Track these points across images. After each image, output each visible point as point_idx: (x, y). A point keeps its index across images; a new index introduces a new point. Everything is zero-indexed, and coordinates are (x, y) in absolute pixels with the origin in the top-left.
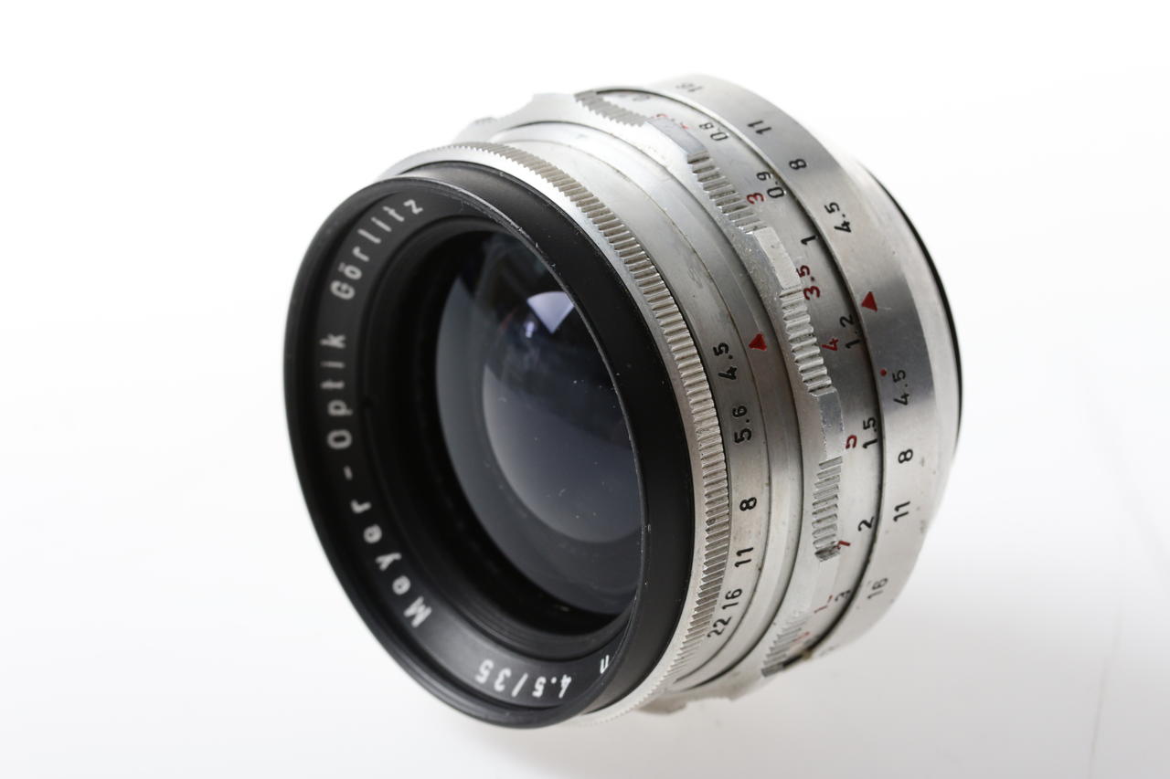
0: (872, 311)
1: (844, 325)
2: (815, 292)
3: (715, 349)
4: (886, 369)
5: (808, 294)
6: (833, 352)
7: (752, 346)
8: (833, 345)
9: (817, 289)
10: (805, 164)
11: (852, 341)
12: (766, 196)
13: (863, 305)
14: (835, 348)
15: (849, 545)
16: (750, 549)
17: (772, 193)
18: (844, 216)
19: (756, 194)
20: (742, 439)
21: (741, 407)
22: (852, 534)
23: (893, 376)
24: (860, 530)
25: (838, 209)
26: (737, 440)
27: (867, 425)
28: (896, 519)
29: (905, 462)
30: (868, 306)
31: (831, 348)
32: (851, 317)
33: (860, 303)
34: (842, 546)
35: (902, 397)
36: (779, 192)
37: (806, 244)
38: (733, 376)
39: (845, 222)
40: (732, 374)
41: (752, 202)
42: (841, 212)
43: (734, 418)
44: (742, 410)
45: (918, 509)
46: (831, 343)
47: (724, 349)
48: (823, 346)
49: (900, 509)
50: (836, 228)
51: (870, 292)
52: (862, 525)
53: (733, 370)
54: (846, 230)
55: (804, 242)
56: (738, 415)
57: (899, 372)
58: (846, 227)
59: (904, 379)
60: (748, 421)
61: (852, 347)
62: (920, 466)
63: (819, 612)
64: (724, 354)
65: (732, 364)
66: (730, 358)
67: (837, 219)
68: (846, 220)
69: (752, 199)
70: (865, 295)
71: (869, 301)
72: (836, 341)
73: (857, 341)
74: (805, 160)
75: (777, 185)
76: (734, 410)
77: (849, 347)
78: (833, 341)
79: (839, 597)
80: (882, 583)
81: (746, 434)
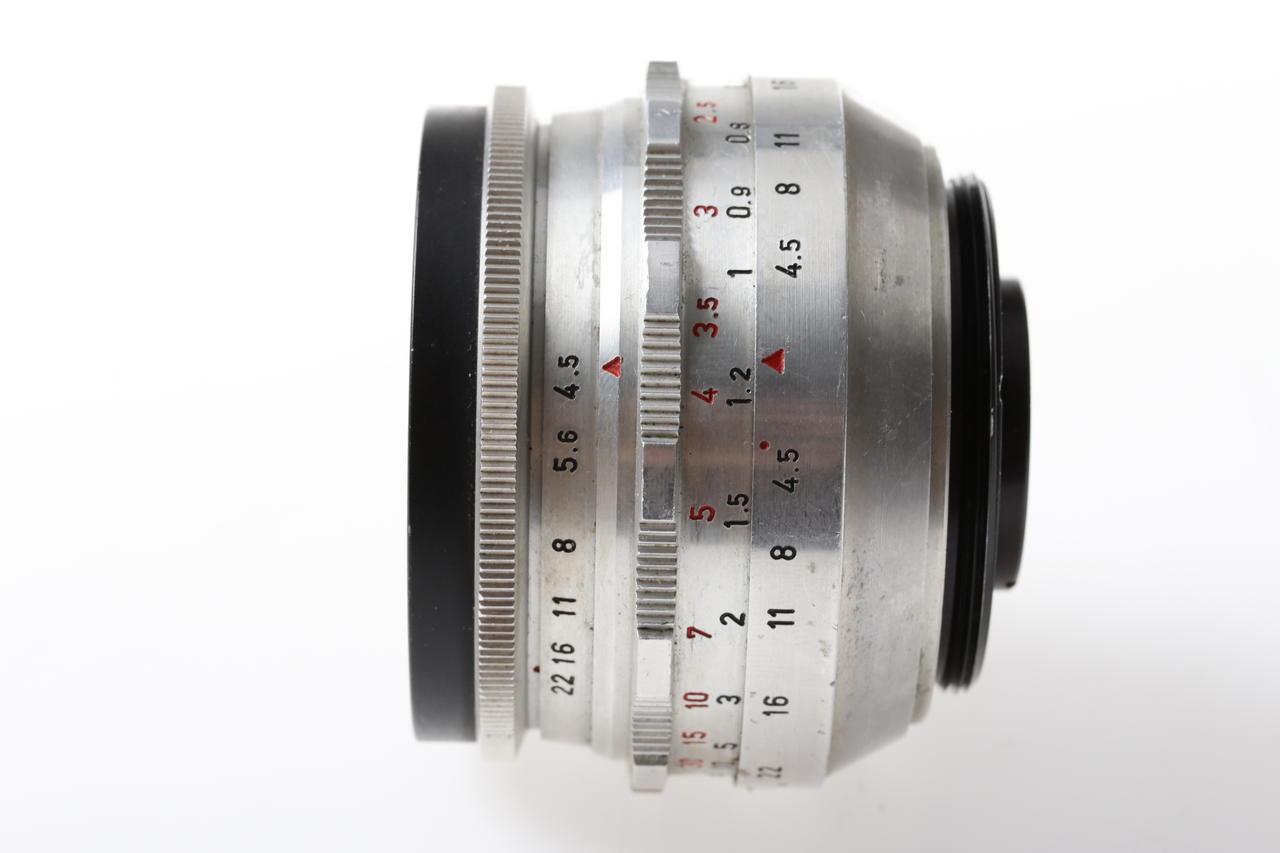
0: (777, 372)
1: (734, 378)
2: (711, 330)
3: (560, 359)
4: (768, 449)
5: (700, 330)
6: (706, 404)
7: (606, 367)
8: (707, 396)
9: (715, 328)
10: (798, 191)
11: (738, 398)
12: (722, 212)
13: (764, 361)
14: (709, 400)
15: (709, 636)
16: (572, 601)
17: (732, 212)
18: (799, 258)
19: (709, 208)
20: (563, 468)
21: (571, 432)
22: (710, 624)
23: (779, 453)
24: (724, 623)
25: (797, 249)
26: (556, 468)
27: (733, 500)
28: (772, 625)
29: (782, 560)
30: (770, 364)
31: (705, 399)
32: (749, 371)
33: (761, 357)
34: (697, 635)
35: (787, 482)
36: (745, 212)
37: (733, 276)
38: (571, 396)
39: (795, 265)
40: (571, 392)
41: (697, 214)
42: (799, 253)
43: (558, 440)
44: (568, 436)
45: (811, 623)
46: (705, 393)
47: (572, 362)
48: (693, 393)
49: (778, 615)
50: (778, 268)
51: (782, 350)
52: (727, 619)
53: (574, 388)
54: (790, 274)
55: (731, 273)
56: (567, 440)
57: (790, 451)
58: (793, 270)
59: (794, 460)
60: (575, 450)
61: (734, 404)
62: (809, 572)
63: (695, 709)
64: (570, 367)
65: (575, 381)
66: (576, 373)
67: (788, 259)
68: (799, 263)
69: (701, 211)
70: (773, 351)
71: (774, 360)
72: (715, 392)
73: (748, 401)
74: (801, 187)
75: (747, 206)
76: (561, 433)
77: (731, 405)
78: (711, 392)
79: (723, 700)
80: (778, 701)
81: (570, 465)
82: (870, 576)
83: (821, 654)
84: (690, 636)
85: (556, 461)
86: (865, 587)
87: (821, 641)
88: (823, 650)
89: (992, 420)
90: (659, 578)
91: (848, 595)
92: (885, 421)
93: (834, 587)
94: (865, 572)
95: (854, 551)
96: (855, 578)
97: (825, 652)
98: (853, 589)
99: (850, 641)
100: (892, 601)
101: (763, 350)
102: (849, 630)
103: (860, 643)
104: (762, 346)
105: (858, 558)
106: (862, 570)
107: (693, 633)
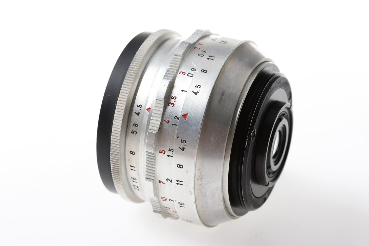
0: (185, 119)
1: (175, 118)
3: (138, 105)
4: (179, 139)
5: (171, 104)
6: (167, 124)
7: (147, 109)
8: (168, 122)
9: (174, 104)
10: (207, 72)
11: (175, 124)
12: (186, 74)
13: (182, 116)
14: (168, 123)
15: (164, 184)
16: (134, 167)
17: (189, 75)
18: (199, 90)
19: (184, 72)
20: (134, 133)
21: (137, 124)
22: (164, 180)
23: (181, 140)
24: (167, 181)
25: (199, 88)
26: (132, 133)
27: (170, 150)
28: (178, 184)
29: (180, 168)
30: (184, 117)
31: (167, 122)
32: (179, 117)
33: (182, 115)
34: (161, 183)
35: (182, 148)
36: (192, 75)
37: (182, 92)
38: (138, 115)
39: (197, 92)
40: (138, 114)
41: (180, 74)
42: (200, 89)
43: (133, 126)
44: (136, 125)
45: (187, 186)
46: (167, 121)
47: (140, 106)
48: (164, 120)
49: (179, 182)
50: (193, 92)
51: (187, 114)
52: (168, 180)
53: (139, 113)
54: (195, 94)
55: (182, 91)
56: (135, 126)
57: (184, 140)
58: (196, 93)
59: (185, 143)
60: (137, 129)
61: (174, 125)
62: (186, 172)
63: (164, 201)
64: (140, 107)
65: (140, 111)
66: (141, 109)
67: (196, 90)
68: (199, 91)
69: (181, 73)
70: (185, 113)
71: (185, 116)
72: (170, 121)
73: (177, 125)
74: (208, 71)
75: (193, 74)
76: (134, 124)
77: (173, 125)
78: (169, 121)
79: (170, 200)
80: (182, 204)
81: (135, 132)
82: (204, 177)
83: (190, 194)
84: (160, 183)
85: (132, 131)
86: (202, 179)
87: (190, 191)
88: (190, 193)
89: (247, 142)
90: (151, 166)
91: (197, 180)
92: (212, 137)
93: (192, 178)
94: (202, 175)
95: (199, 169)
96: (199, 177)
97: (191, 194)
98: (199, 179)
99: (199, 192)
100: (211, 184)
101: (183, 113)
102: (198, 190)
103: (202, 193)
104: (183, 111)
105: (200, 171)
106: (201, 175)
107: (160, 182)
